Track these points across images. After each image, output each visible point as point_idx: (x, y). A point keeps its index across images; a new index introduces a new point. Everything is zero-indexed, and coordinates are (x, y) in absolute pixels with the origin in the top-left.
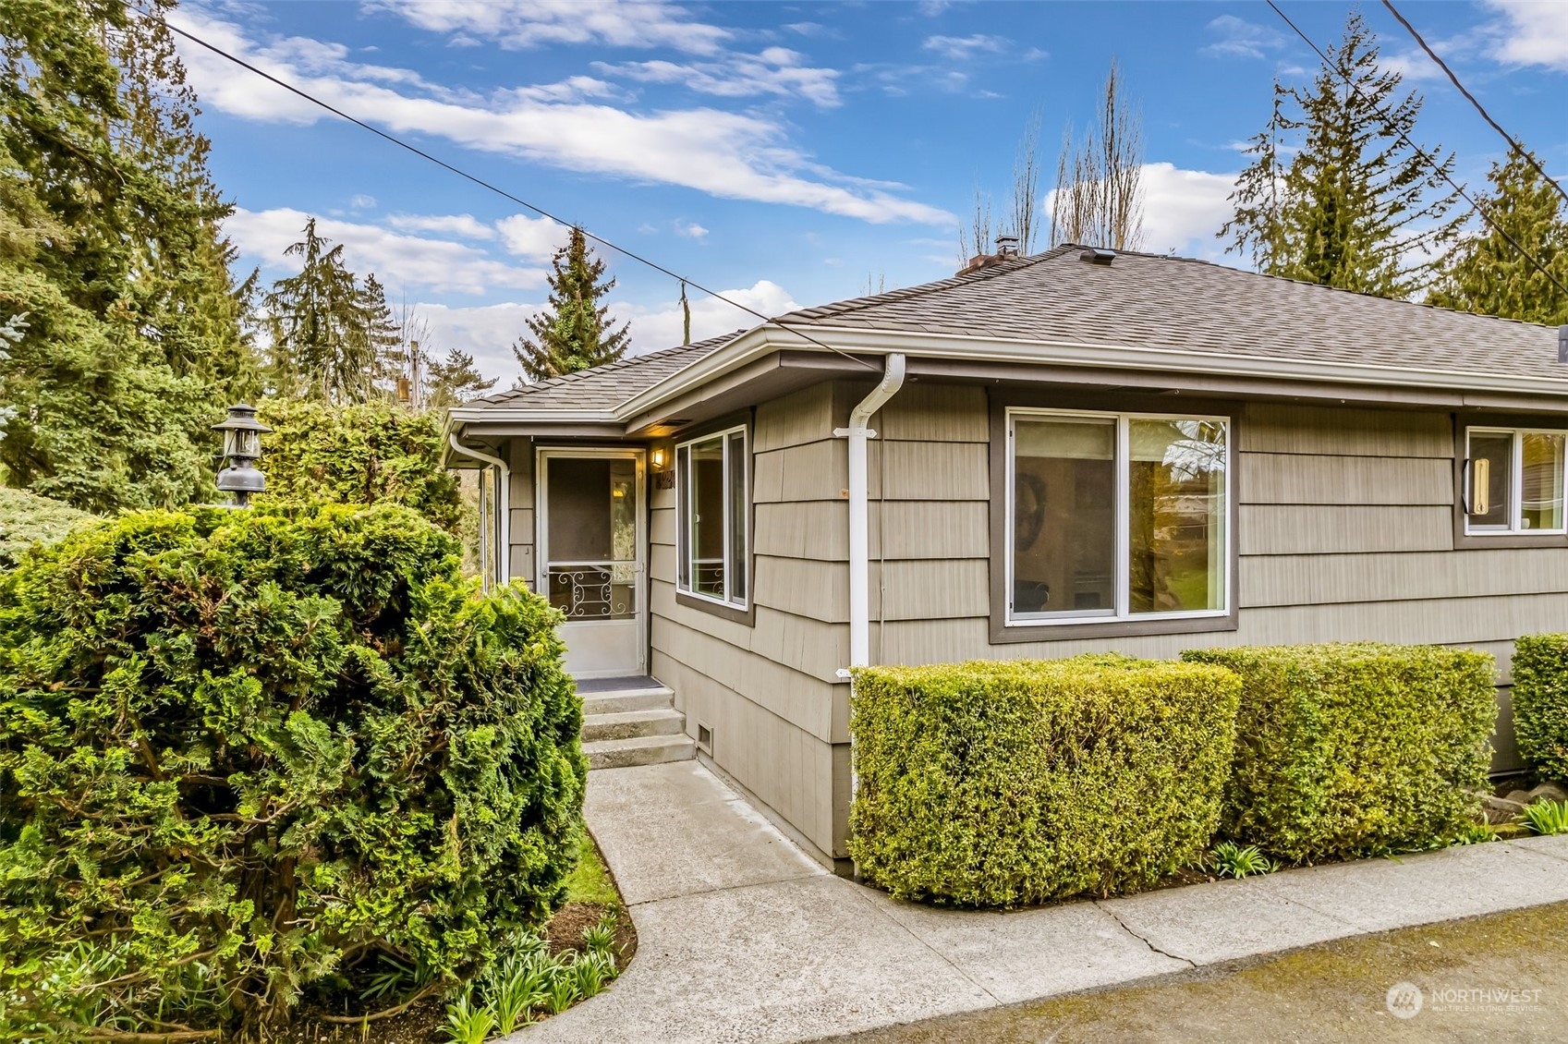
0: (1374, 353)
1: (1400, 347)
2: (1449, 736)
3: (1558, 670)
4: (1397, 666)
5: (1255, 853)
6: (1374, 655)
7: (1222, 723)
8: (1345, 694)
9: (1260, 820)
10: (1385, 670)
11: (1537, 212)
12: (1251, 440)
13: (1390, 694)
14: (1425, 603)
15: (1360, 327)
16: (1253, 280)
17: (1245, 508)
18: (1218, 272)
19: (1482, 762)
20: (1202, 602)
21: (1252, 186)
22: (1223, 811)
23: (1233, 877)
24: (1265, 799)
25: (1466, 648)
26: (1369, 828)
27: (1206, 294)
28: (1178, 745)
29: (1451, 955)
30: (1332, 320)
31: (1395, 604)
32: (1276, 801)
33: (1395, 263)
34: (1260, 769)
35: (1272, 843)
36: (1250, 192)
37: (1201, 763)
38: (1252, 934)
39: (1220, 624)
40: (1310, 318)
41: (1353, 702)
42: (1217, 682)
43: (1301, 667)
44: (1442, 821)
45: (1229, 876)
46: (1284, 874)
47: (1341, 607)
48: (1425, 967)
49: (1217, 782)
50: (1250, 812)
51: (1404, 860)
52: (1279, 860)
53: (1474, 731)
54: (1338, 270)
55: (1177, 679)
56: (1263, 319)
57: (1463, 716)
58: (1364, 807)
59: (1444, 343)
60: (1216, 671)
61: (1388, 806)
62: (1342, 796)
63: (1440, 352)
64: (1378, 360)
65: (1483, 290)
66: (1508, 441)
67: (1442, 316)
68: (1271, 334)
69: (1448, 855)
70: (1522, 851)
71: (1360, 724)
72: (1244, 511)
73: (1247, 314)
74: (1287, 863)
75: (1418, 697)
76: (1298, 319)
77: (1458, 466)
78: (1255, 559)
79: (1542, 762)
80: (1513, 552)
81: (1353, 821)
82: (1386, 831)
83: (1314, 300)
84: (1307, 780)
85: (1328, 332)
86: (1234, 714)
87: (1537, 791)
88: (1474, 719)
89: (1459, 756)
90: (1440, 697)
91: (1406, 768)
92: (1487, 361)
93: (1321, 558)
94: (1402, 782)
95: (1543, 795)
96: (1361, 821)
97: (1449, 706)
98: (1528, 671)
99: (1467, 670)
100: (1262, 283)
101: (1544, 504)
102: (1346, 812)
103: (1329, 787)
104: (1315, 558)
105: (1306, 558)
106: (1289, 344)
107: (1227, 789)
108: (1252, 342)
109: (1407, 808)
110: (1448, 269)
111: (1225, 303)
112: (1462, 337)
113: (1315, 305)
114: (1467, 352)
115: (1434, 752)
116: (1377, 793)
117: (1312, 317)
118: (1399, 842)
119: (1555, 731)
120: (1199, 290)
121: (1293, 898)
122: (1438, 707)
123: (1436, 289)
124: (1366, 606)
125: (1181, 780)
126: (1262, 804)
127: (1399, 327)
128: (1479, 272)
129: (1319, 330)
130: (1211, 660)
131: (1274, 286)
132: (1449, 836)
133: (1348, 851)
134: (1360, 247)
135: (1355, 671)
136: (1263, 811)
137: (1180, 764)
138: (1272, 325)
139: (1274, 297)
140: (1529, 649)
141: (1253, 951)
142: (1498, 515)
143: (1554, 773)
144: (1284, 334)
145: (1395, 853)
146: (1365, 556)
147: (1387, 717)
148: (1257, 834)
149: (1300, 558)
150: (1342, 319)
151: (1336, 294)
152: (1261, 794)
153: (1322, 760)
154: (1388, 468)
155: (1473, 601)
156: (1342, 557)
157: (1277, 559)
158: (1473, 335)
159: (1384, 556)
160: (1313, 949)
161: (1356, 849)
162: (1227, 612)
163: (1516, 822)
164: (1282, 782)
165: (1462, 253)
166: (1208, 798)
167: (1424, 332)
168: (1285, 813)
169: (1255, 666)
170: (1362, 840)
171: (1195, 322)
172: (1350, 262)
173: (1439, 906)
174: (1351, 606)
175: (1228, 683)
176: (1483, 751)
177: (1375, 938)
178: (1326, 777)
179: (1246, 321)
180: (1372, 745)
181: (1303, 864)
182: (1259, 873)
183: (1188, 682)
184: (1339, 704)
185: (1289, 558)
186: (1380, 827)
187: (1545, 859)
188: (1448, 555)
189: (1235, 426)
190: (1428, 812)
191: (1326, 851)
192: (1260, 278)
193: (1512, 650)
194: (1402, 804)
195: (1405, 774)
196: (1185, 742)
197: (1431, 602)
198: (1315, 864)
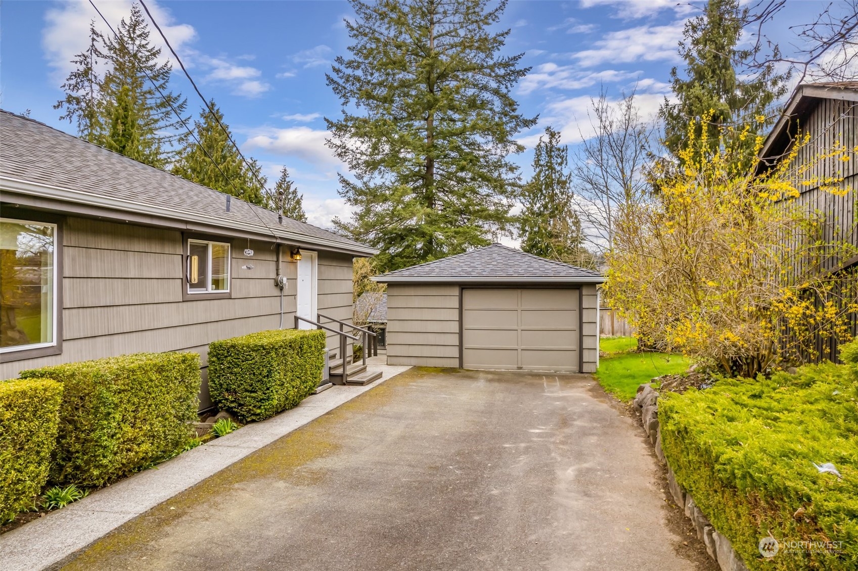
0: (145, 197)
1: (158, 195)
2: (180, 398)
3: (226, 357)
4: (155, 365)
5: (73, 488)
6: (143, 361)
7: (50, 415)
8: (128, 384)
9: (77, 468)
10: (149, 368)
11: (221, 137)
12: (70, 239)
13: (151, 381)
14: (170, 329)
15: (138, 180)
16: (76, 141)
17: (67, 280)
18: (51, 132)
19: (195, 408)
20: (38, 340)
21: (77, 83)
22: (51, 469)
23: (58, 508)
24: (79, 455)
25: (188, 351)
26: (141, 455)
27: (42, 145)
28: (16, 435)
29: (180, 511)
30: (123, 174)
31: (155, 331)
32: (87, 454)
33: (159, 148)
34: (76, 437)
35: (84, 480)
36: (76, 87)
37: (33, 443)
38: (69, 541)
39: (49, 352)
40: (110, 171)
41: (132, 388)
42: (45, 390)
43: (102, 373)
44: (177, 441)
45: (55, 508)
46: (92, 496)
47: (126, 335)
48: (168, 522)
49: (45, 453)
50: (70, 464)
51: (159, 467)
52: (89, 488)
53: (191, 393)
54: (130, 144)
55: (15, 392)
56: (81, 167)
57: (186, 387)
58: (139, 445)
59: (178, 195)
60: (45, 383)
61: (151, 441)
62: (126, 441)
63: (177, 200)
64: (146, 200)
65: (198, 169)
66: (206, 247)
67: (179, 181)
68: (85, 177)
69: (180, 458)
70: (211, 447)
71: (136, 400)
72: (66, 282)
73: (71, 162)
74: (94, 488)
75: (165, 380)
76: (103, 170)
77: (185, 259)
78: (74, 310)
79: (220, 401)
80: (208, 302)
81: (132, 454)
82: (150, 455)
83: (114, 161)
84: (106, 437)
85: (120, 181)
86: (58, 408)
87: (219, 415)
88: (191, 387)
89: (185, 407)
90: (176, 378)
91: (160, 418)
92: (197, 207)
93: (115, 308)
94: (158, 427)
95: (220, 417)
96: (137, 453)
97: (180, 382)
98: (214, 359)
99: (188, 363)
100: (80, 145)
101: (220, 276)
102: (129, 450)
103: (119, 438)
104: (111, 308)
105: (106, 309)
106: (96, 184)
107: (54, 455)
108: (73, 181)
109: (161, 439)
110: (183, 156)
111: (55, 152)
112: (187, 194)
113: (113, 164)
114: (189, 201)
115: (173, 407)
116: (145, 435)
117: (111, 171)
118: (158, 458)
119: (225, 386)
120: (38, 141)
121: (97, 509)
122: (174, 383)
123: (178, 165)
124: (140, 333)
125: (18, 457)
126: (78, 458)
127: (158, 183)
128: (196, 160)
129: (114, 179)
130: (42, 375)
131: (89, 148)
132: (181, 448)
133: (130, 471)
134: (142, 135)
135: (133, 371)
136: (79, 462)
137: (18, 447)
138: (86, 171)
139: (89, 154)
140: (215, 348)
141: (70, 552)
142: (202, 284)
143: (225, 406)
144: (93, 179)
145: (155, 465)
146: (139, 306)
147: (150, 393)
148: (74, 477)
149: (102, 309)
150: (128, 175)
151: (125, 159)
152: (77, 452)
153: (115, 424)
154: (151, 258)
155: (192, 326)
156: (127, 307)
157: (88, 310)
158: (192, 193)
159: (149, 306)
160: (109, 535)
161: (134, 468)
162: (54, 343)
163: (210, 433)
164: (91, 442)
165: (189, 149)
166: (39, 464)
167: (170, 188)
168: (93, 461)
169: (73, 375)
170: (138, 463)
171: (33, 162)
172: (136, 142)
173: (175, 487)
174: (131, 334)
175: (54, 389)
176: (195, 402)
177: (143, 516)
178: (117, 433)
179: (69, 167)
180: (142, 410)
181: (104, 486)
182: (75, 500)
183: (24, 393)
184: (124, 391)
185: (95, 309)
186: (147, 453)
187: (221, 448)
188: (180, 304)
189: (60, 230)
190: (171, 439)
191: (117, 474)
192: (80, 141)
193: (207, 349)
194: (158, 438)
195: (160, 422)
196: (22, 432)
197: (172, 329)
198: (111, 484)
